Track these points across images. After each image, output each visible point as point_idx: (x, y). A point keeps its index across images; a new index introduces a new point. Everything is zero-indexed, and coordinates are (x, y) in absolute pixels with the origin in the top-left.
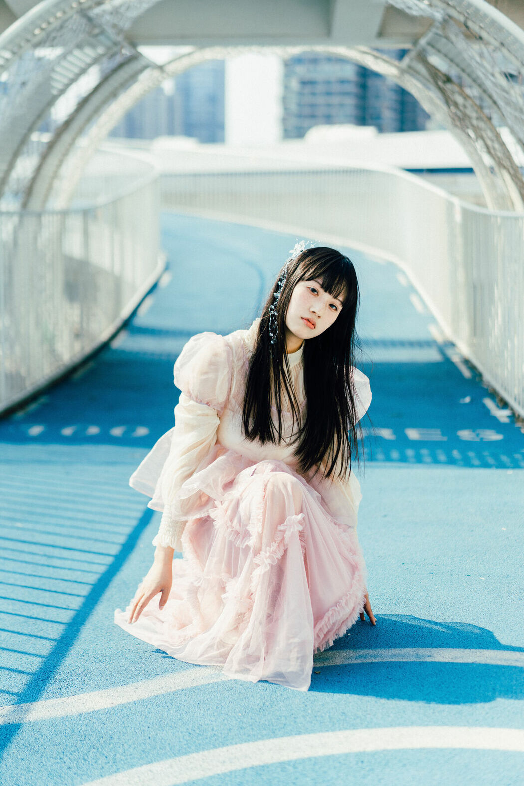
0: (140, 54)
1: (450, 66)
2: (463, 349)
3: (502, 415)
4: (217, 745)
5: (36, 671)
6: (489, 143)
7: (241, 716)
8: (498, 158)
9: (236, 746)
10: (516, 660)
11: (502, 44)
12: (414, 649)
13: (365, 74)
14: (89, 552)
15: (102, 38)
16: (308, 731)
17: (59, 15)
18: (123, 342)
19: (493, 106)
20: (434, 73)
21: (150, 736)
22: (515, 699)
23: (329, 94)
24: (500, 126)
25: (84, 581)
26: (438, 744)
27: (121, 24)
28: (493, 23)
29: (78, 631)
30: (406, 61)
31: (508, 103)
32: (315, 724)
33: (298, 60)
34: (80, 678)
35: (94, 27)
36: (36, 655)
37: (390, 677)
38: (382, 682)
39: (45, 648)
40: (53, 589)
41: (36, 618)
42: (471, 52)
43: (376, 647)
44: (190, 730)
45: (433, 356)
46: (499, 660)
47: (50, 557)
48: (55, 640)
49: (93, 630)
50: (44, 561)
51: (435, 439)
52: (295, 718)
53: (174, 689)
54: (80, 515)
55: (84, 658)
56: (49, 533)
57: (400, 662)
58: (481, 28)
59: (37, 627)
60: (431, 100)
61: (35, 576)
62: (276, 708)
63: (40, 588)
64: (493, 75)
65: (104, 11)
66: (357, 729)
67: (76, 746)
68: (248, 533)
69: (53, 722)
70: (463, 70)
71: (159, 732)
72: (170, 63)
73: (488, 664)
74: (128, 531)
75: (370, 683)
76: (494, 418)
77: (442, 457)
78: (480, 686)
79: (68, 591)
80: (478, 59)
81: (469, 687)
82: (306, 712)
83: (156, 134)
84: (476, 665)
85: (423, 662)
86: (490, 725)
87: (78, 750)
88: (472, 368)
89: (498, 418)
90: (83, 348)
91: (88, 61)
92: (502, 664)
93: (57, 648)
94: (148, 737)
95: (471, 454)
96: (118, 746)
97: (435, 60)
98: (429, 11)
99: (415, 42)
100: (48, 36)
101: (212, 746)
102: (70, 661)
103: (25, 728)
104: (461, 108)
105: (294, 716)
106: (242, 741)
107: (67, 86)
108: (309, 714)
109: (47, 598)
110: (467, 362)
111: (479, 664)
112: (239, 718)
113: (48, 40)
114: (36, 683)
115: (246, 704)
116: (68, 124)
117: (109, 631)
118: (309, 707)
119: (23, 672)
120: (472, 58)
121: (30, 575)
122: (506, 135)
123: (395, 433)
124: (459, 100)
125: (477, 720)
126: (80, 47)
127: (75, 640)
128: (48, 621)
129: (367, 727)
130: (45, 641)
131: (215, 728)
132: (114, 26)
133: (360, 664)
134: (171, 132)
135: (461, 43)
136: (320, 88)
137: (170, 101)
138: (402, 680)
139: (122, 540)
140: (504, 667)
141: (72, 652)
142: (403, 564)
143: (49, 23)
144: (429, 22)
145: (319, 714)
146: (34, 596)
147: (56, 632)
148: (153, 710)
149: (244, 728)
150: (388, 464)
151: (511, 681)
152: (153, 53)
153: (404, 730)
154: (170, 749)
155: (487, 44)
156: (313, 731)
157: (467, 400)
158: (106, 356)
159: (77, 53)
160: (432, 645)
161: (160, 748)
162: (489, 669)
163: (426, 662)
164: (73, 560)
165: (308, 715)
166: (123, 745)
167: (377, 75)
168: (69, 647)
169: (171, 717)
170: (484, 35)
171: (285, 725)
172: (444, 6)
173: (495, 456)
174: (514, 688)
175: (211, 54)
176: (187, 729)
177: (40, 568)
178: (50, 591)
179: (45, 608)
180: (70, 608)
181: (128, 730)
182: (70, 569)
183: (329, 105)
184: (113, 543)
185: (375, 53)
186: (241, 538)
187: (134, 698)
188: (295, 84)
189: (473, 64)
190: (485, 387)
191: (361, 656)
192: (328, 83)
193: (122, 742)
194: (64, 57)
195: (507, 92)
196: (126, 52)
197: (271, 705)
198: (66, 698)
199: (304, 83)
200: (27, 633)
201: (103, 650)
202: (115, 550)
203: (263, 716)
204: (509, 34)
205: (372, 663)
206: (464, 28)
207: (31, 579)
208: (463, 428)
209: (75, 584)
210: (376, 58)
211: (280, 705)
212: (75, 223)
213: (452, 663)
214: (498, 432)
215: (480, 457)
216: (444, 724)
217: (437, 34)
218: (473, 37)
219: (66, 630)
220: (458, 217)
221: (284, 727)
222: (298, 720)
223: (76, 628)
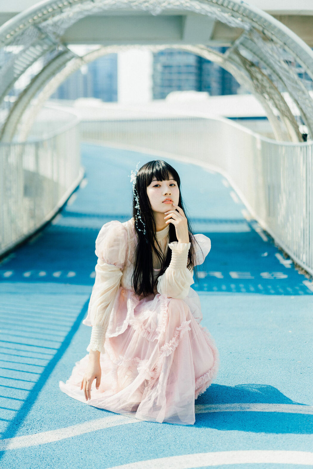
0: (69, 50)
1: (253, 57)
2: (262, 224)
3: (287, 263)
4: (123, 464)
5: (12, 419)
6: (277, 102)
7: (136, 445)
8: (282, 111)
9: (134, 463)
10: (300, 410)
11: (285, 44)
12: (239, 404)
13: (201, 61)
14: (42, 347)
15: (46, 41)
16: (177, 454)
17: (21, 26)
18: (59, 221)
19: (280, 80)
20: (244, 60)
21: (82, 458)
22: (300, 434)
23: (179, 73)
24: (283, 91)
25: (40, 364)
26: (256, 461)
27: (58, 32)
28: (280, 31)
29: (37, 395)
30: (227, 53)
31: (289, 78)
32: (181, 450)
33: (162, 53)
34: (39, 423)
35: (42, 33)
36: (12, 410)
37: (225, 421)
38: (221, 424)
39: (18, 405)
40: (21, 370)
41: (11, 387)
42: (267, 48)
43: (216, 403)
44: (106, 454)
45: (244, 228)
46: (290, 410)
47: (19, 350)
48: (23, 400)
49: (46, 394)
50: (15, 352)
51: (247, 278)
52: (169, 446)
53: (95, 429)
54: (36, 325)
55: (41, 411)
56: (17, 336)
57: (231, 412)
58: (272, 34)
59: (12, 392)
60: (242, 77)
61: (10, 362)
62: (158, 440)
63: (13, 369)
64: (279, 62)
65: (48, 25)
66: (207, 452)
67: (38, 464)
68: (156, 333)
69: (23, 450)
70: (261, 59)
71: (87, 455)
72: (86, 55)
73: (284, 413)
74: (65, 334)
75: (213, 425)
76: (282, 266)
77: (252, 289)
78: (280, 426)
79: (30, 371)
80: (270, 52)
81: (273, 426)
82: (176, 442)
83: (76, 97)
84: (277, 413)
85: (245, 412)
86: (286, 449)
87: (39, 467)
88: (268, 235)
89: (284, 265)
90: (35, 225)
91: (38, 53)
92: (292, 413)
93: (24, 405)
94: (81, 459)
95: (269, 287)
96: (63, 464)
97: (244, 53)
98: (241, 24)
99: (233, 42)
100: (15, 39)
101: (120, 464)
102: (33, 413)
103: (7, 453)
104: (260, 82)
105: (168, 445)
106: (138, 460)
107: (25, 69)
108: (177, 443)
109: (17, 375)
110: (265, 232)
111: (278, 412)
112: (135, 447)
113: (15, 42)
114: (12, 426)
115: (140, 438)
116: (26, 91)
117: (55, 395)
118: (177, 439)
119: (4, 420)
120: (267, 52)
121: (7, 361)
122: (287, 97)
123: (223, 274)
124: (259, 76)
125: (278, 446)
126: (33, 45)
127: (35, 400)
128: (18, 389)
129: (212, 451)
130: (17, 401)
131: (121, 453)
132: (54, 33)
133: (207, 413)
134: (86, 95)
135: (260, 43)
136: (175, 70)
137: (85, 78)
138: (233, 423)
139: (62, 339)
140: (293, 414)
141: (34, 407)
142: (231, 353)
143: (15, 32)
144: (241, 31)
145: (184, 443)
146: (9, 374)
147: (24, 395)
148: (83, 442)
149: (139, 453)
150: (220, 293)
151: (298, 423)
152: (77, 49)
153: (234, 453)
154: (95, 466)
155: (276, 43)
156: (180, 454)
157: (266, 254)
158: (49, 229)
159: (32, 49)
160: (250, 402)
161: (89, 465)
162: (284, 416)
163: (246, 412)
164: (33, 352)
165: (177, 445)
166: (66, 463)
167: (209, 62)
168: (31, 404)
169: (95, 447)
170: (274, 38)
171: (163, 450)
172: (250, 21)
173: (284, 288)
174: (300, 426)
175: (110, 50)
176: (105, 453)
177: (13, 357)
178: (19, 371)
179: (17, 381)
180: (32, 381)
181: (69, 454)
182: (30, 358)
183: (179, 80)
184: (56, 342)
185: (209, 49)
186: (151, 335)
187: (72, 435)
188: (159, 67)
189: (268, 55)
190: (276, 247)
191: (208, 409)
192: (179, 66)
193: (66, 462)
194: (24, 51)
195: (288, 72)
196: (61, 48)
197: (155, 439)
198: (31, 435)
199: (166, 67)
200: (6, 396)
201: (52, 406)
202: (58, 346)
203: (150, 445)
204: (289, 38)
205: (214, 412)
206: (262, 35)
207: (8, 363)
208: (264, 271)
209: (34, 366)
210: (210, 52)
211: (160, 438)
212: (30, 150)
213: (263, 412)
214: (285, 273)
215: (275, 288)
216: (259, 449)
217: (246, 38)
218: (267, 39)
219: (29, 394)
220: (259, 146)
221: (163, 452)
222: (171, 447)
223: (35, 393)
